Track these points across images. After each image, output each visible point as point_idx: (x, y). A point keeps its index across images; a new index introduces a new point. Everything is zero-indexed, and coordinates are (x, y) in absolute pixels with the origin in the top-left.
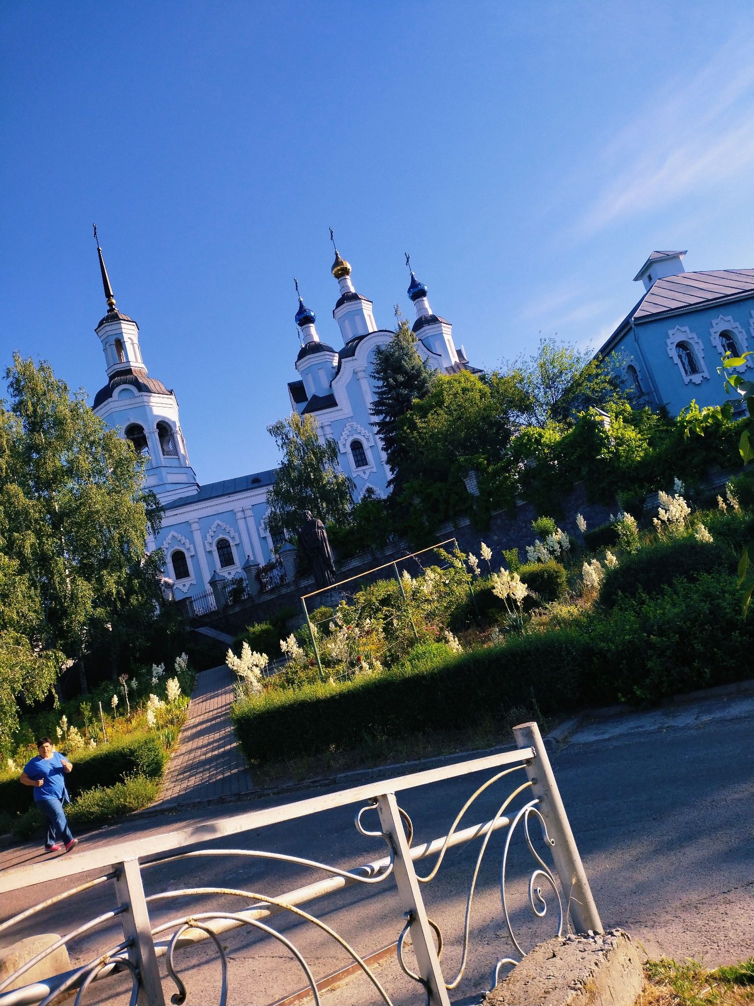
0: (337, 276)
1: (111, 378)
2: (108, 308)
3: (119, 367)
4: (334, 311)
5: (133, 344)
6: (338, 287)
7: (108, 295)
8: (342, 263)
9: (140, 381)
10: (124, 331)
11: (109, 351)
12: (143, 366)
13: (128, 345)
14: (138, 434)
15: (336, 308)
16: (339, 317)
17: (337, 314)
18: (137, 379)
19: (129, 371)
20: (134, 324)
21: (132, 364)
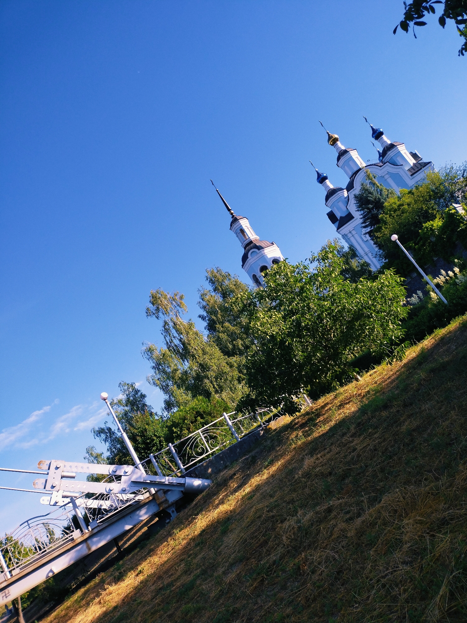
0: (332, 145)
1: (245, 248)
2: (231, 216)
3: (246, 242)
4: (337, 164)
5: (248, 228)
6: (335, 150)
7: (229, 210)
8: (332, 137)
9: (257, 245)
10: (242, 224)
11: (239, 236)
12: (256, 236)
13: (246, 230)
15: (338, 162)
16: (341, 166)
17: (339, 165)
18: (256, 245)
19: (251, 242)
20: (245, 218)
21: (251, 238)
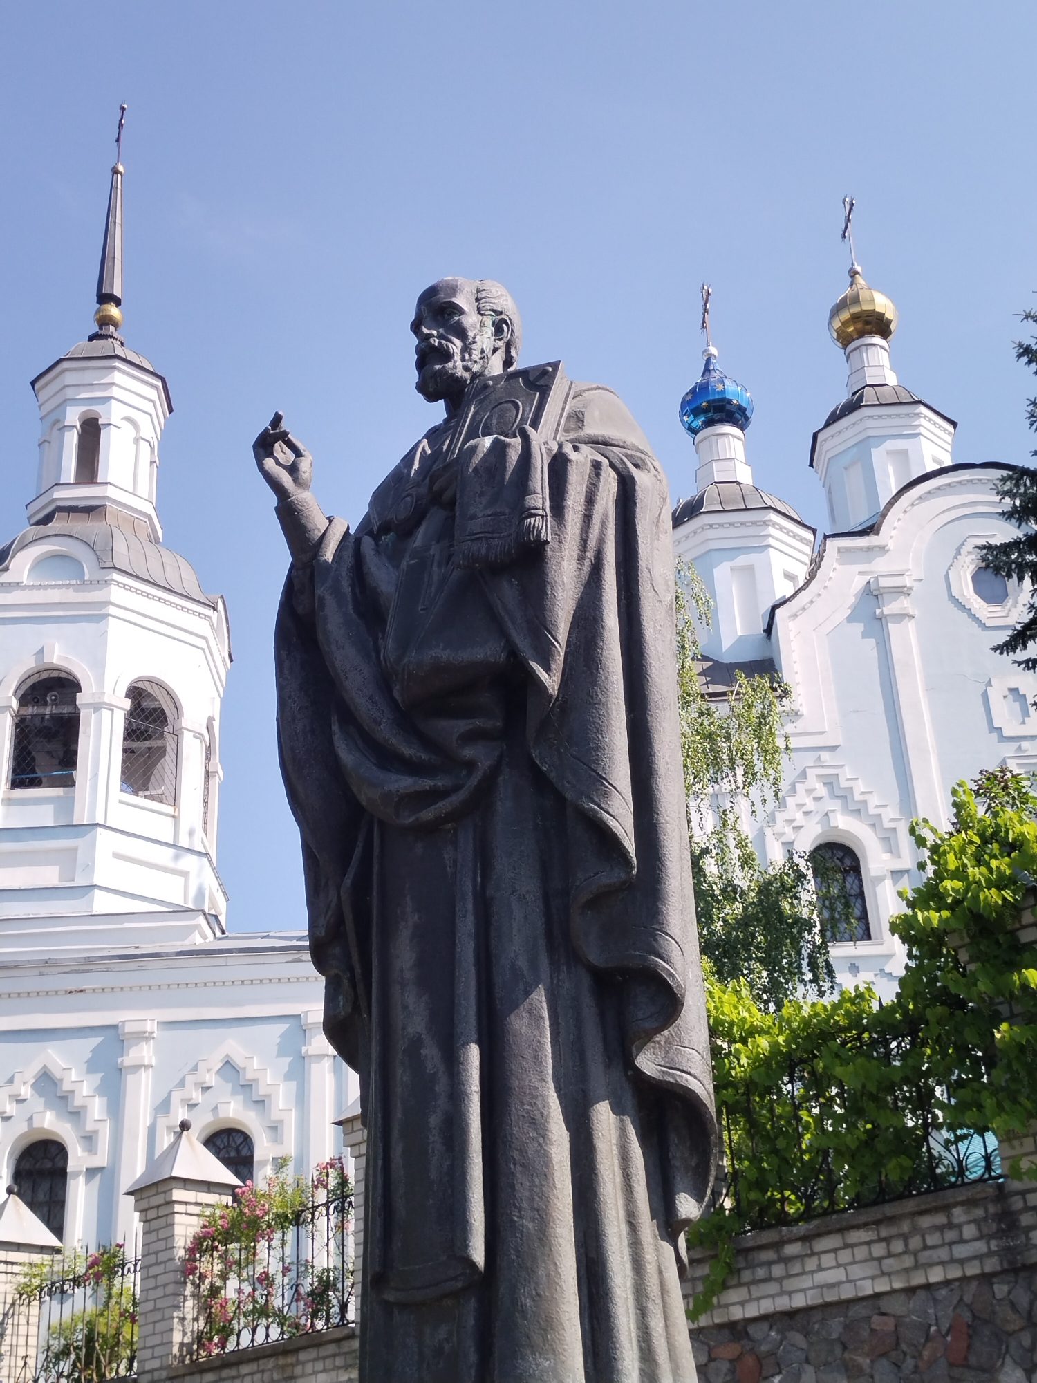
0: (845, 340)
2: (95, 329)
3: (70, 497)
4: (815, 436)
5: (137, 440)
6: (845, 369)
7: (105, 298)
9: (120, 543)
10: (116, 394)
11: (55, 447)
12: (149, 509)
13: (117, 438)
14: (55, 703)
15: (827, 425)
16: (830, 455)
17: (827, 446)
18: (107, 535)
19: (97, 513)
20: (159, 384)
21: (112, 495)
